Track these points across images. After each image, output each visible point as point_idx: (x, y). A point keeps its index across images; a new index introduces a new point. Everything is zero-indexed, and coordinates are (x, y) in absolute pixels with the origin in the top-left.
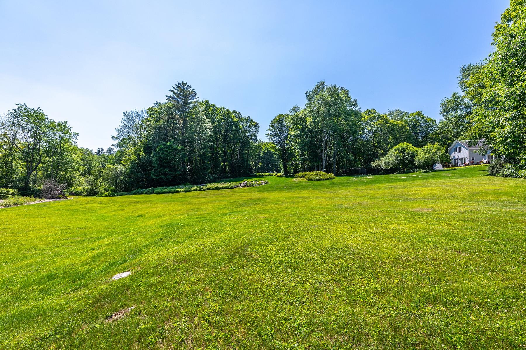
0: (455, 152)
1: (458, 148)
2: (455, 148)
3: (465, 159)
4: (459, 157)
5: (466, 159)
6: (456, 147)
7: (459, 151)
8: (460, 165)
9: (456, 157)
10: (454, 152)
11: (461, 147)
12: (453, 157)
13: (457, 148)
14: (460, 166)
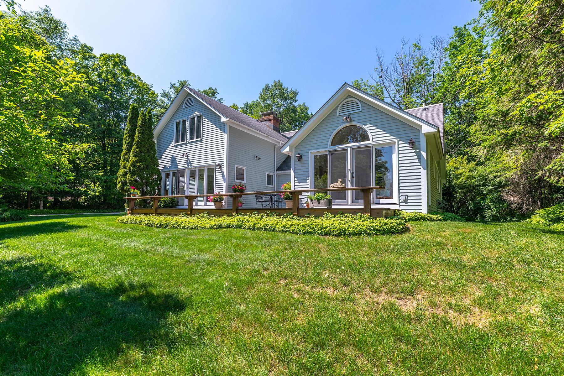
0: (177, 141)
1: (188, 124)
2: (178, 123)
3: (211, 171)
4: (189, 162)
5: (218, 175)
6: (181, 120)
7: (192, 138)
8: (191, 204)
9: (182, 164)
10: (174, 143)
11: (199, 117)
12: (168, 164)
13: (184, 122)
14: (191, 212)
